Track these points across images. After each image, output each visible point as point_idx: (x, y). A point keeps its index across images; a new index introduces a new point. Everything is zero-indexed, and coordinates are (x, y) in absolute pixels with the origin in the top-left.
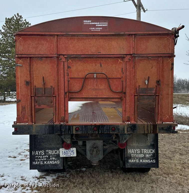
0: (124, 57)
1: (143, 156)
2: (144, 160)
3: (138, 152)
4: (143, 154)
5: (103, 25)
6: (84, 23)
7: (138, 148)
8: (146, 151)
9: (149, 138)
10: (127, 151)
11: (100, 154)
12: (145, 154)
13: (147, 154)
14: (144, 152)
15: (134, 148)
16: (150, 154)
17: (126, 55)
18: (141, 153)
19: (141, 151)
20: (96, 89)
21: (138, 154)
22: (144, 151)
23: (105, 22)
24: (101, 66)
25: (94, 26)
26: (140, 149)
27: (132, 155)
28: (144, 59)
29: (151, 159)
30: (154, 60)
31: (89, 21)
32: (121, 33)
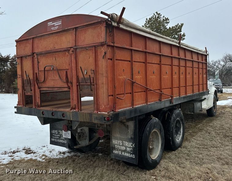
0: (69, 50)
1: (125, 149)
2: (125, 153)
3: (121, 144)
4: (125, 146)
5: (59, 24)
6: (48, 25)
7: (121, 139)
8: (127, 144)
9: (129, 131)
10: (112, 141)
11: (87, 140)
12: (126, 147)
13: (128, 147)
14: (125, 145)
15: (117, 139)
16: (130, 148)
17: (71, 48)
18: (123, 145)
19: (123, 143)
20: (54, 80)
21: (121, 146)
22: (125, 143)
23: (60, 21)
24: (56, 59)
25: (54, 26)
26: (122, 141)
27: (116, 145)
28: (83, 50)
29: (131, 154)
30: (90, 50)
31: (51, 23)
32: (66, 29)
